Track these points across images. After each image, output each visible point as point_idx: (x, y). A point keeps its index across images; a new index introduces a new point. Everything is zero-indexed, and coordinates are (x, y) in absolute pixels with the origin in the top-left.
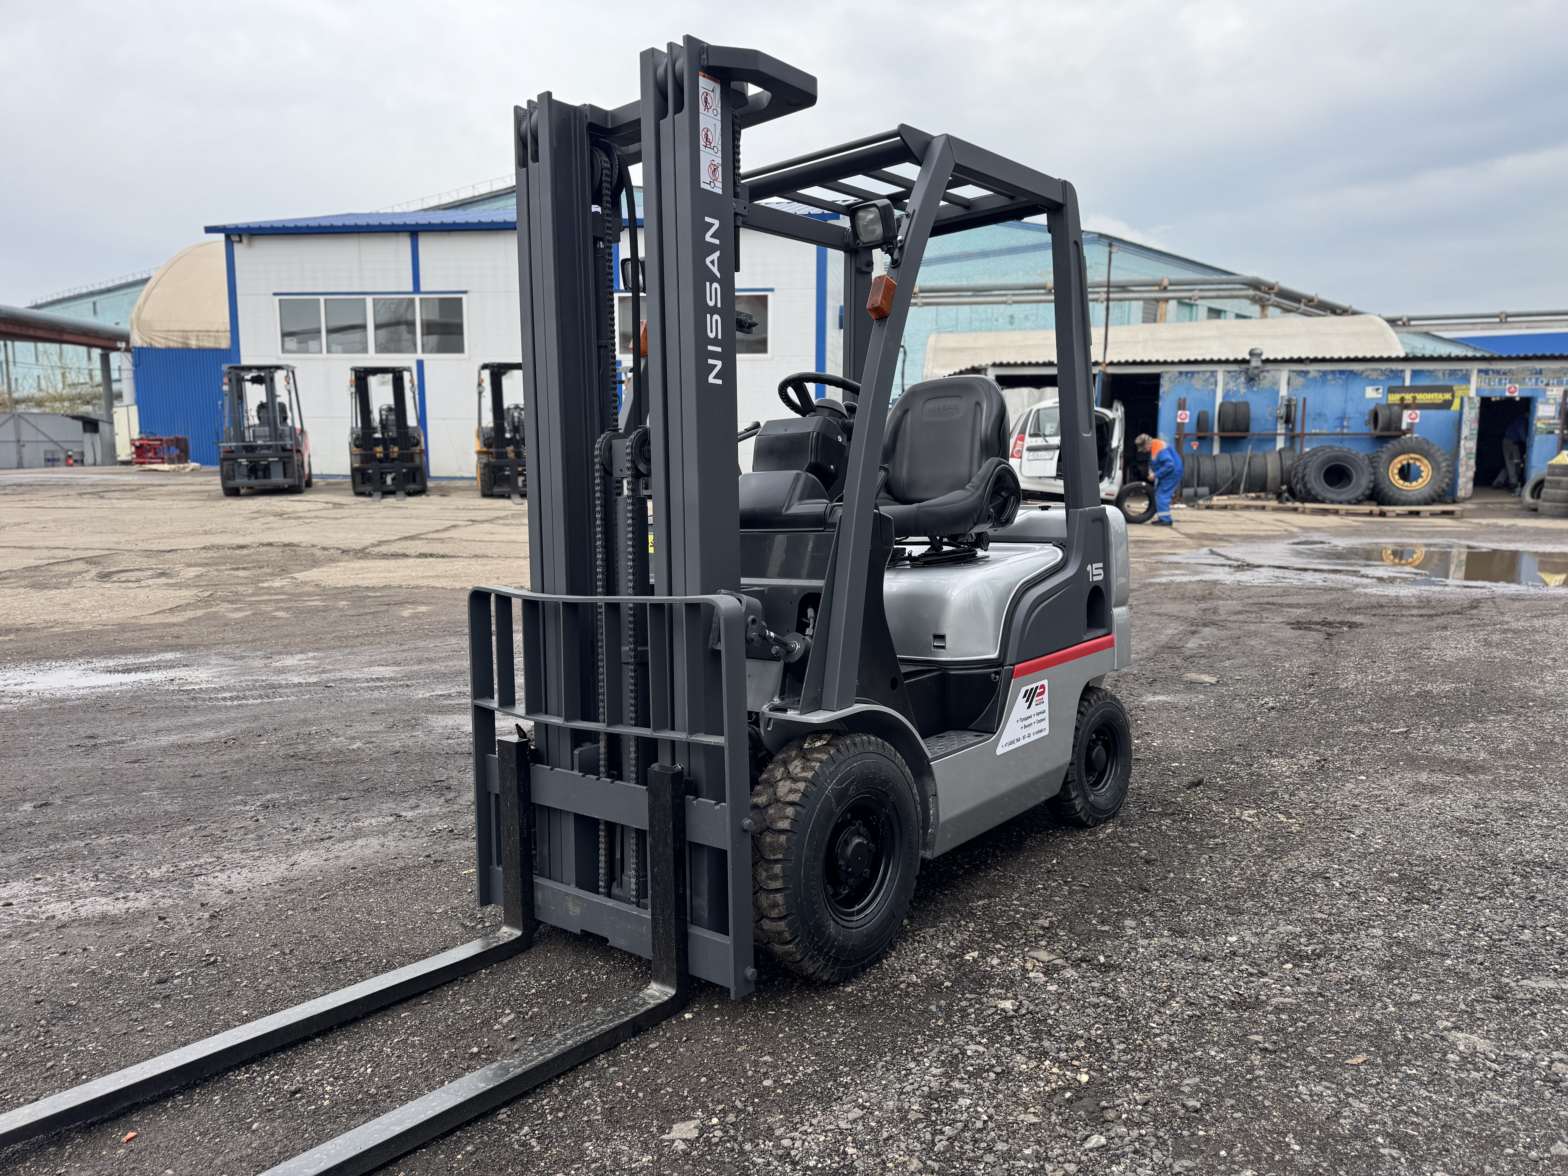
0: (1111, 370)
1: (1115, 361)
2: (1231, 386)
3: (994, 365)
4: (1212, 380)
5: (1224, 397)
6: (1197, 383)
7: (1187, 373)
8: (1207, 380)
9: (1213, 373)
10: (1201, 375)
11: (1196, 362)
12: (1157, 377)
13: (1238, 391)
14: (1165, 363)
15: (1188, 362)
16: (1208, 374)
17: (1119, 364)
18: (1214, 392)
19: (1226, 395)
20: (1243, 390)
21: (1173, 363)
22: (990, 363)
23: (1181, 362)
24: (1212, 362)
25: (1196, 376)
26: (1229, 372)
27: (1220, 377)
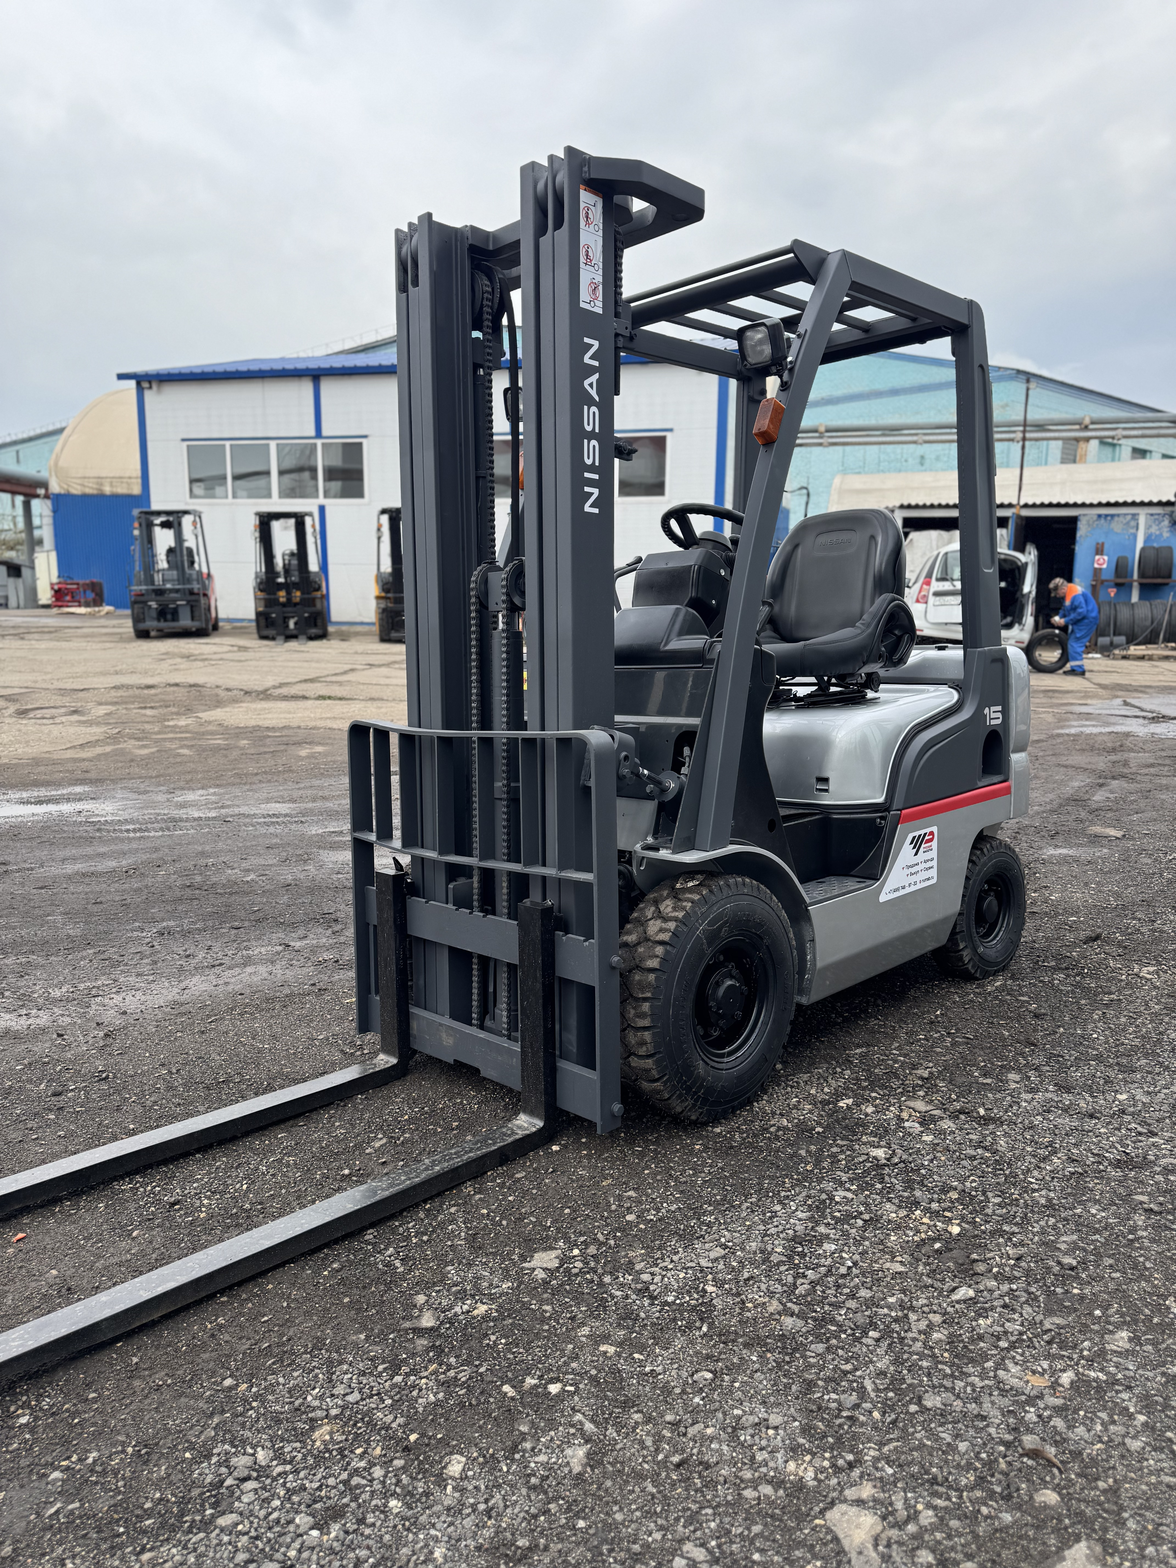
0: (1025, 513)
1: (1030, 502)
2: (1154, 530)
3: (902, 507)
4: (1133, 523)
5: (1145, 542)
6: (1117, 526)
7: (1106, 516)
8: (1128, 523)
9: (1135, 516)
10: (1121, 519)
11: (1116, 504)
12: (1074, 520)
13: (1161, 535)
14: (1083, 505)
15: (1108, 505)
16: (1129, 517)
17: (1034, 506)
18: (1135, 537)
19: (1148, 539)
20: (1166, 535)
21: (1091, 505)
22: (898, 504)
23: (1100, 505)
24: (1134, 504)
25: (1116, 519)
26: (1152, 515)
27: (1142, 520)
